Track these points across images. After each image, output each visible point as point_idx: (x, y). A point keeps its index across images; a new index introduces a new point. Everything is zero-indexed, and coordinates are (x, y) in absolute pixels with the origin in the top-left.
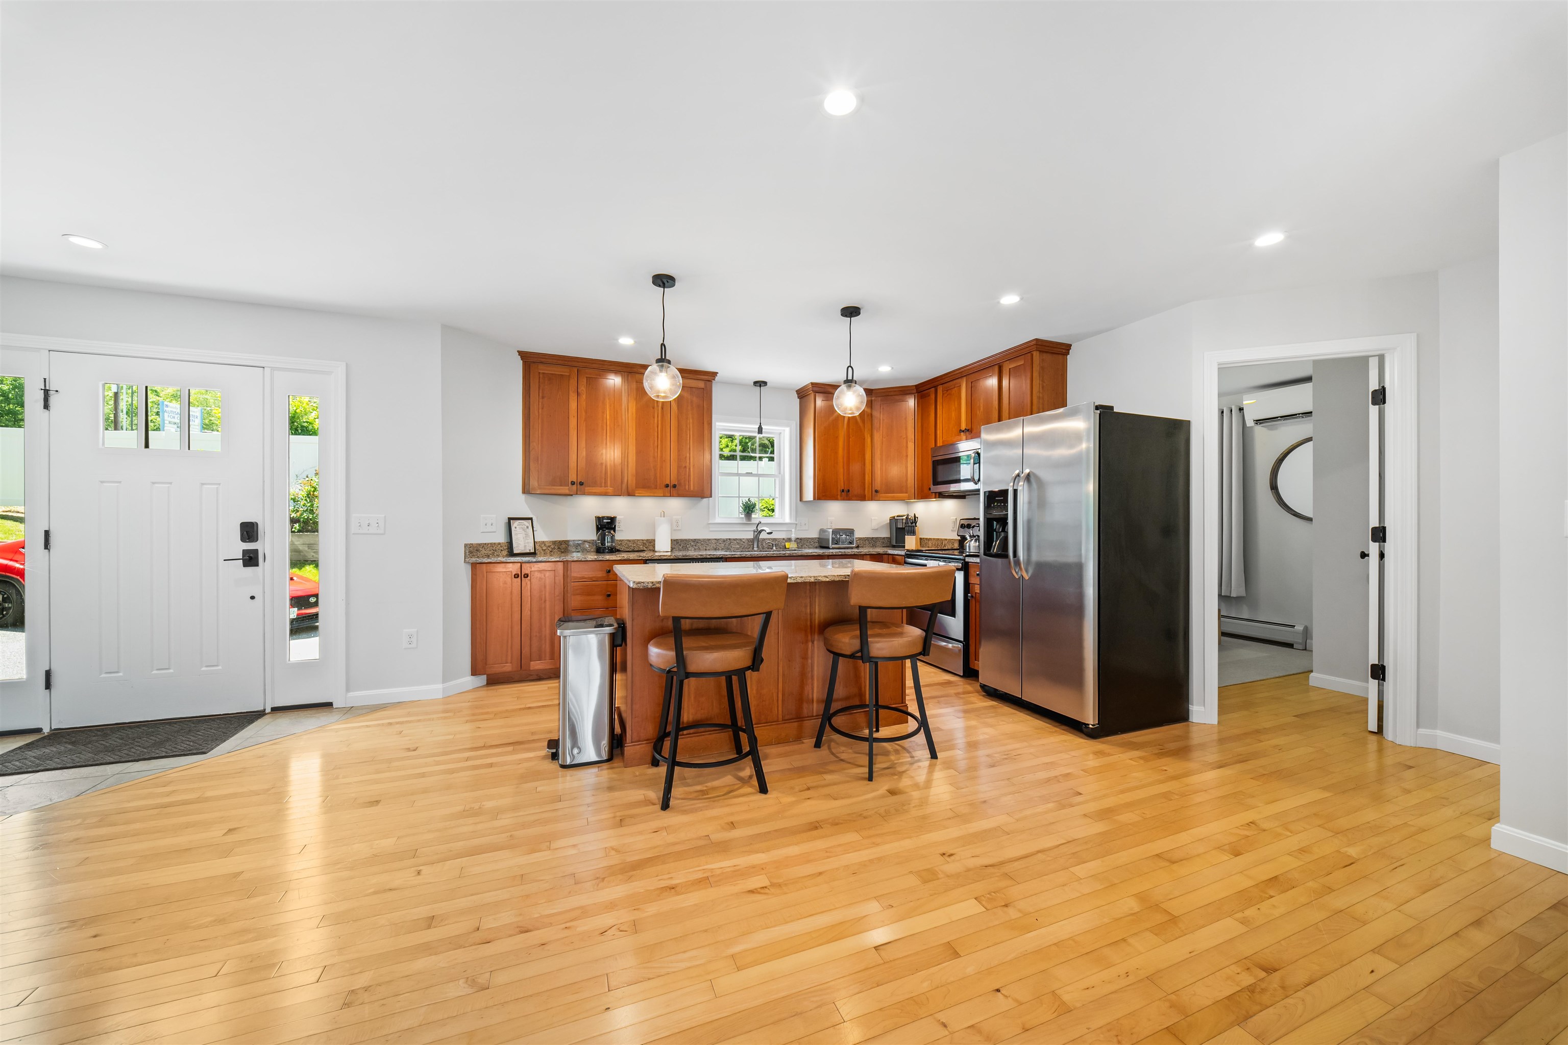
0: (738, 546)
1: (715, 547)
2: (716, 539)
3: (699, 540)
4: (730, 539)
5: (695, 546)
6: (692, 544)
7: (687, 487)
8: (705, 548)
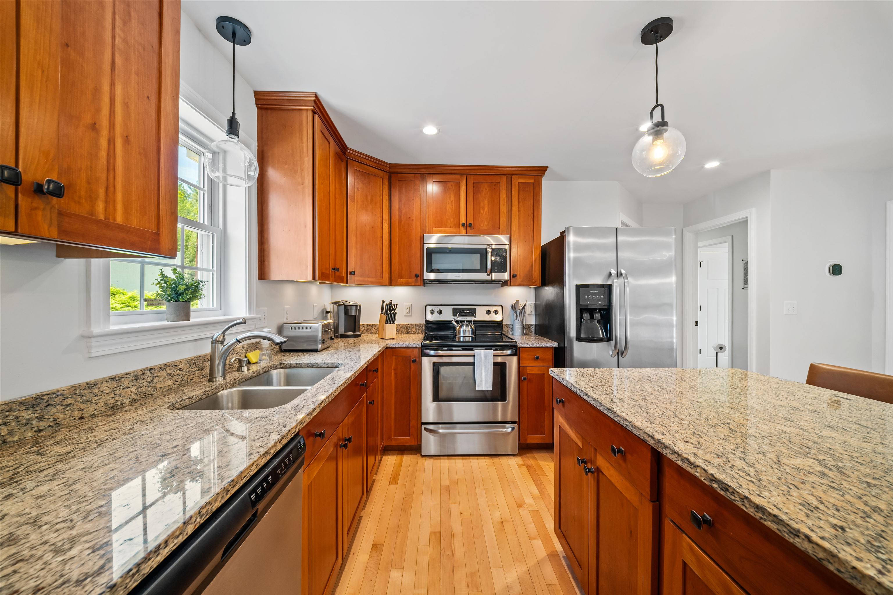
0: (170, 382)
1: (112, 401)
2: (113, 379)
3: (54, 394)
4: (151, 369)
5: (40, 419)
6: (26, 415)
7: (100, 207)
8: (77, 414)
